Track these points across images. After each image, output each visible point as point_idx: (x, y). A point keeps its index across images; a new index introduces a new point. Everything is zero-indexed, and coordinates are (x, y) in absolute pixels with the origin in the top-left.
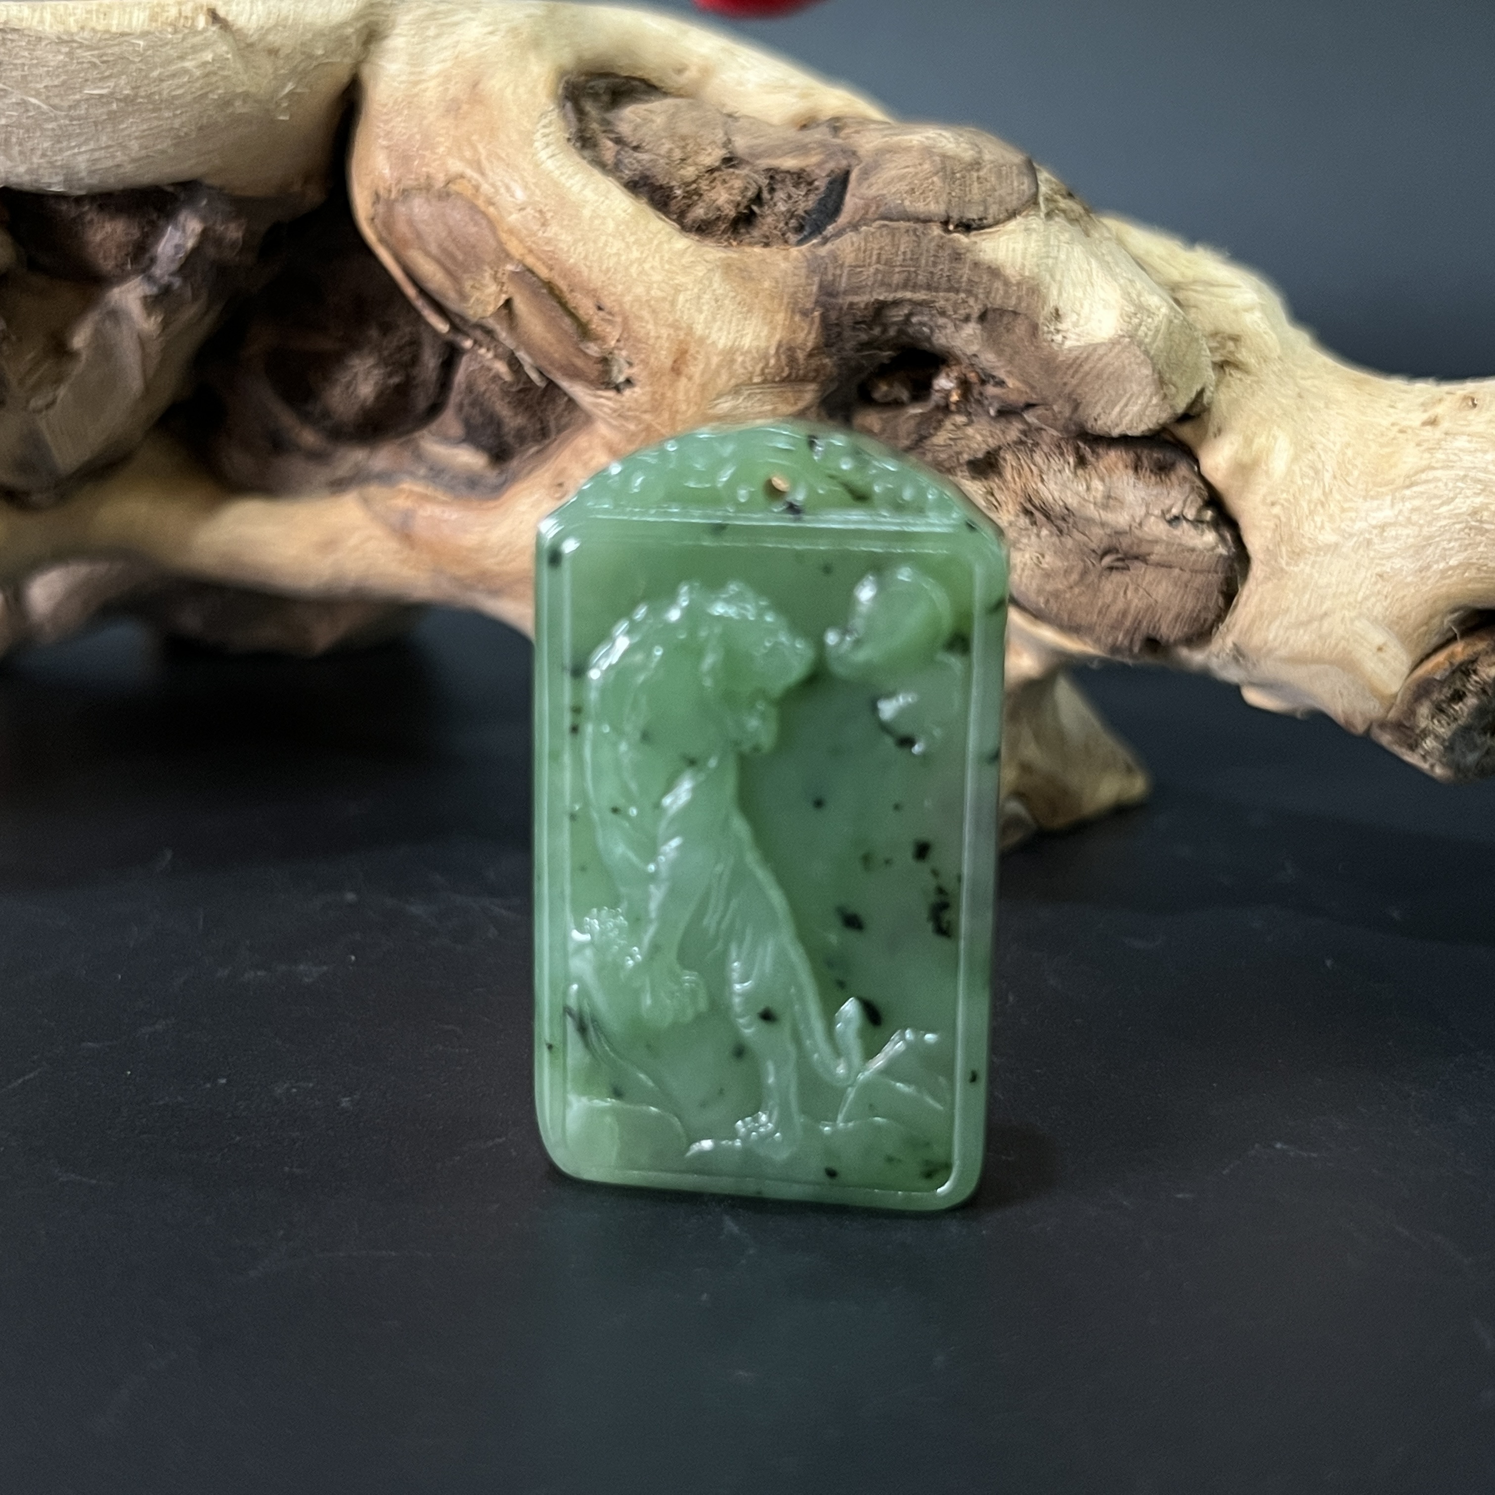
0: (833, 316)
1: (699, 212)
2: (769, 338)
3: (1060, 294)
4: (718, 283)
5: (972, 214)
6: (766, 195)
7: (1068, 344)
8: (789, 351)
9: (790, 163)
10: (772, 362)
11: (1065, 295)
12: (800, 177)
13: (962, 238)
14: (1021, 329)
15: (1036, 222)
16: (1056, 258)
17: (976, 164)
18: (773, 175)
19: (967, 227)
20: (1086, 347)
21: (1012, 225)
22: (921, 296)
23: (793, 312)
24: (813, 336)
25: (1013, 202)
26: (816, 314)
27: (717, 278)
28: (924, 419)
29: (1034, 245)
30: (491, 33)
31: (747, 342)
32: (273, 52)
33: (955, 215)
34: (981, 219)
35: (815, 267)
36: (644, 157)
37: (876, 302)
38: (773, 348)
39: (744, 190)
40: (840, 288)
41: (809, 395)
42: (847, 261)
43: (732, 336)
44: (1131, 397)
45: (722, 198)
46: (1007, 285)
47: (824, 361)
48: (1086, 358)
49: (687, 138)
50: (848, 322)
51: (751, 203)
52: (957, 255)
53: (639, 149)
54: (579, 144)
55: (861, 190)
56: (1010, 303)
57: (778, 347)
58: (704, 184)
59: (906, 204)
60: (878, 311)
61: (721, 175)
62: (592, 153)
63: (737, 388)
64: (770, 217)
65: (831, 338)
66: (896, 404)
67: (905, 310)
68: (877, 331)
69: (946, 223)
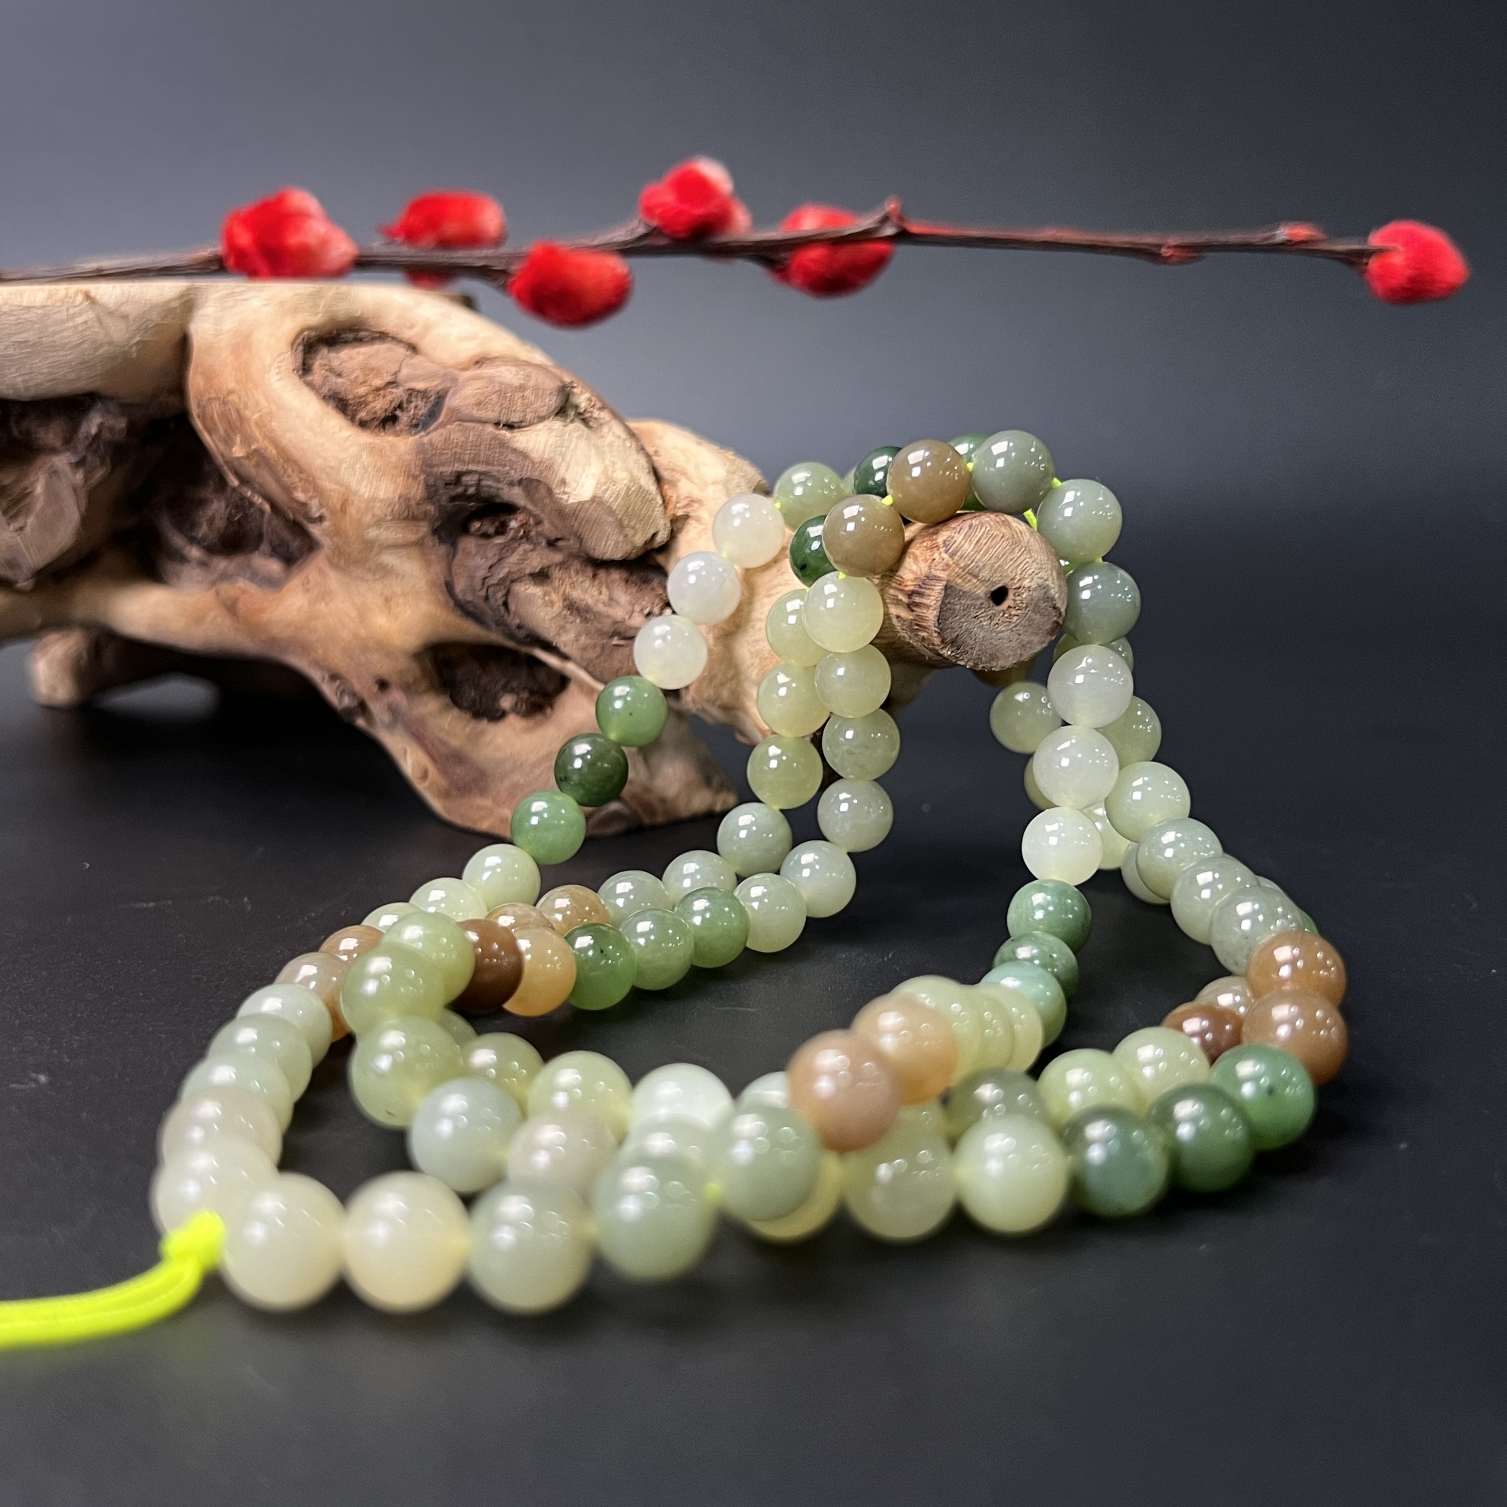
0: (431, 481)
1: (362, 415)
2: (395, 491)
3: (567, 470)
4: (365, 458)
5: (515, 418)
6: (405, 405)
7: (571, 501)
8: (405, 499)
9: (420, 386)
10: (397, 507)
11: (570, 470)
12: (424, 394)
13: (506, 434)
14: (543, 491)
15: (557, 424)
16: (568, 447)
17: (522, 388)
18: (411, 392)
19: (510, 426)
20: (579, 503)
21: (540, 426)
22: (481, 468)
23: (408, 477)
24: (420, 491)
25: (543, 411)
26: (422, 477)
27: (365, 455)
28: (503, 547)
29: (552, 438)
30: (265, 305)
31: (381, 494)
32: (125, 317)
33: (504, 419)
34: (521, 422)
35: (421, 450)
36: (340, 380)
37: (456, 472)
38: (397, 498)
39: (391, 402)
40: (435, 462)
41: (424, 528)
42: (439, 446)
43: (373, 490)
44: (608, 537)
45: (380, 405)
46: (533, 463)
47: (429, 507)
48: (580, 511)
49: (372, 369)
50: (440, 484)
51: (395, 409)
52: (503, 444)
53: (339, 375)
54: (301, 372)
55: (451, 402)
56: (536, 475)
57: (400, 498)
58: (370, 398)
59: (474, 412)
60: (458, 477)
61: (382, 392)
62: (309, 378)
63: (378, 523)
64: (404, 418)
65: (431, 493)
66: (486, 536)
67: (476, 477)
68: (460, 490)
69: (497, 424)
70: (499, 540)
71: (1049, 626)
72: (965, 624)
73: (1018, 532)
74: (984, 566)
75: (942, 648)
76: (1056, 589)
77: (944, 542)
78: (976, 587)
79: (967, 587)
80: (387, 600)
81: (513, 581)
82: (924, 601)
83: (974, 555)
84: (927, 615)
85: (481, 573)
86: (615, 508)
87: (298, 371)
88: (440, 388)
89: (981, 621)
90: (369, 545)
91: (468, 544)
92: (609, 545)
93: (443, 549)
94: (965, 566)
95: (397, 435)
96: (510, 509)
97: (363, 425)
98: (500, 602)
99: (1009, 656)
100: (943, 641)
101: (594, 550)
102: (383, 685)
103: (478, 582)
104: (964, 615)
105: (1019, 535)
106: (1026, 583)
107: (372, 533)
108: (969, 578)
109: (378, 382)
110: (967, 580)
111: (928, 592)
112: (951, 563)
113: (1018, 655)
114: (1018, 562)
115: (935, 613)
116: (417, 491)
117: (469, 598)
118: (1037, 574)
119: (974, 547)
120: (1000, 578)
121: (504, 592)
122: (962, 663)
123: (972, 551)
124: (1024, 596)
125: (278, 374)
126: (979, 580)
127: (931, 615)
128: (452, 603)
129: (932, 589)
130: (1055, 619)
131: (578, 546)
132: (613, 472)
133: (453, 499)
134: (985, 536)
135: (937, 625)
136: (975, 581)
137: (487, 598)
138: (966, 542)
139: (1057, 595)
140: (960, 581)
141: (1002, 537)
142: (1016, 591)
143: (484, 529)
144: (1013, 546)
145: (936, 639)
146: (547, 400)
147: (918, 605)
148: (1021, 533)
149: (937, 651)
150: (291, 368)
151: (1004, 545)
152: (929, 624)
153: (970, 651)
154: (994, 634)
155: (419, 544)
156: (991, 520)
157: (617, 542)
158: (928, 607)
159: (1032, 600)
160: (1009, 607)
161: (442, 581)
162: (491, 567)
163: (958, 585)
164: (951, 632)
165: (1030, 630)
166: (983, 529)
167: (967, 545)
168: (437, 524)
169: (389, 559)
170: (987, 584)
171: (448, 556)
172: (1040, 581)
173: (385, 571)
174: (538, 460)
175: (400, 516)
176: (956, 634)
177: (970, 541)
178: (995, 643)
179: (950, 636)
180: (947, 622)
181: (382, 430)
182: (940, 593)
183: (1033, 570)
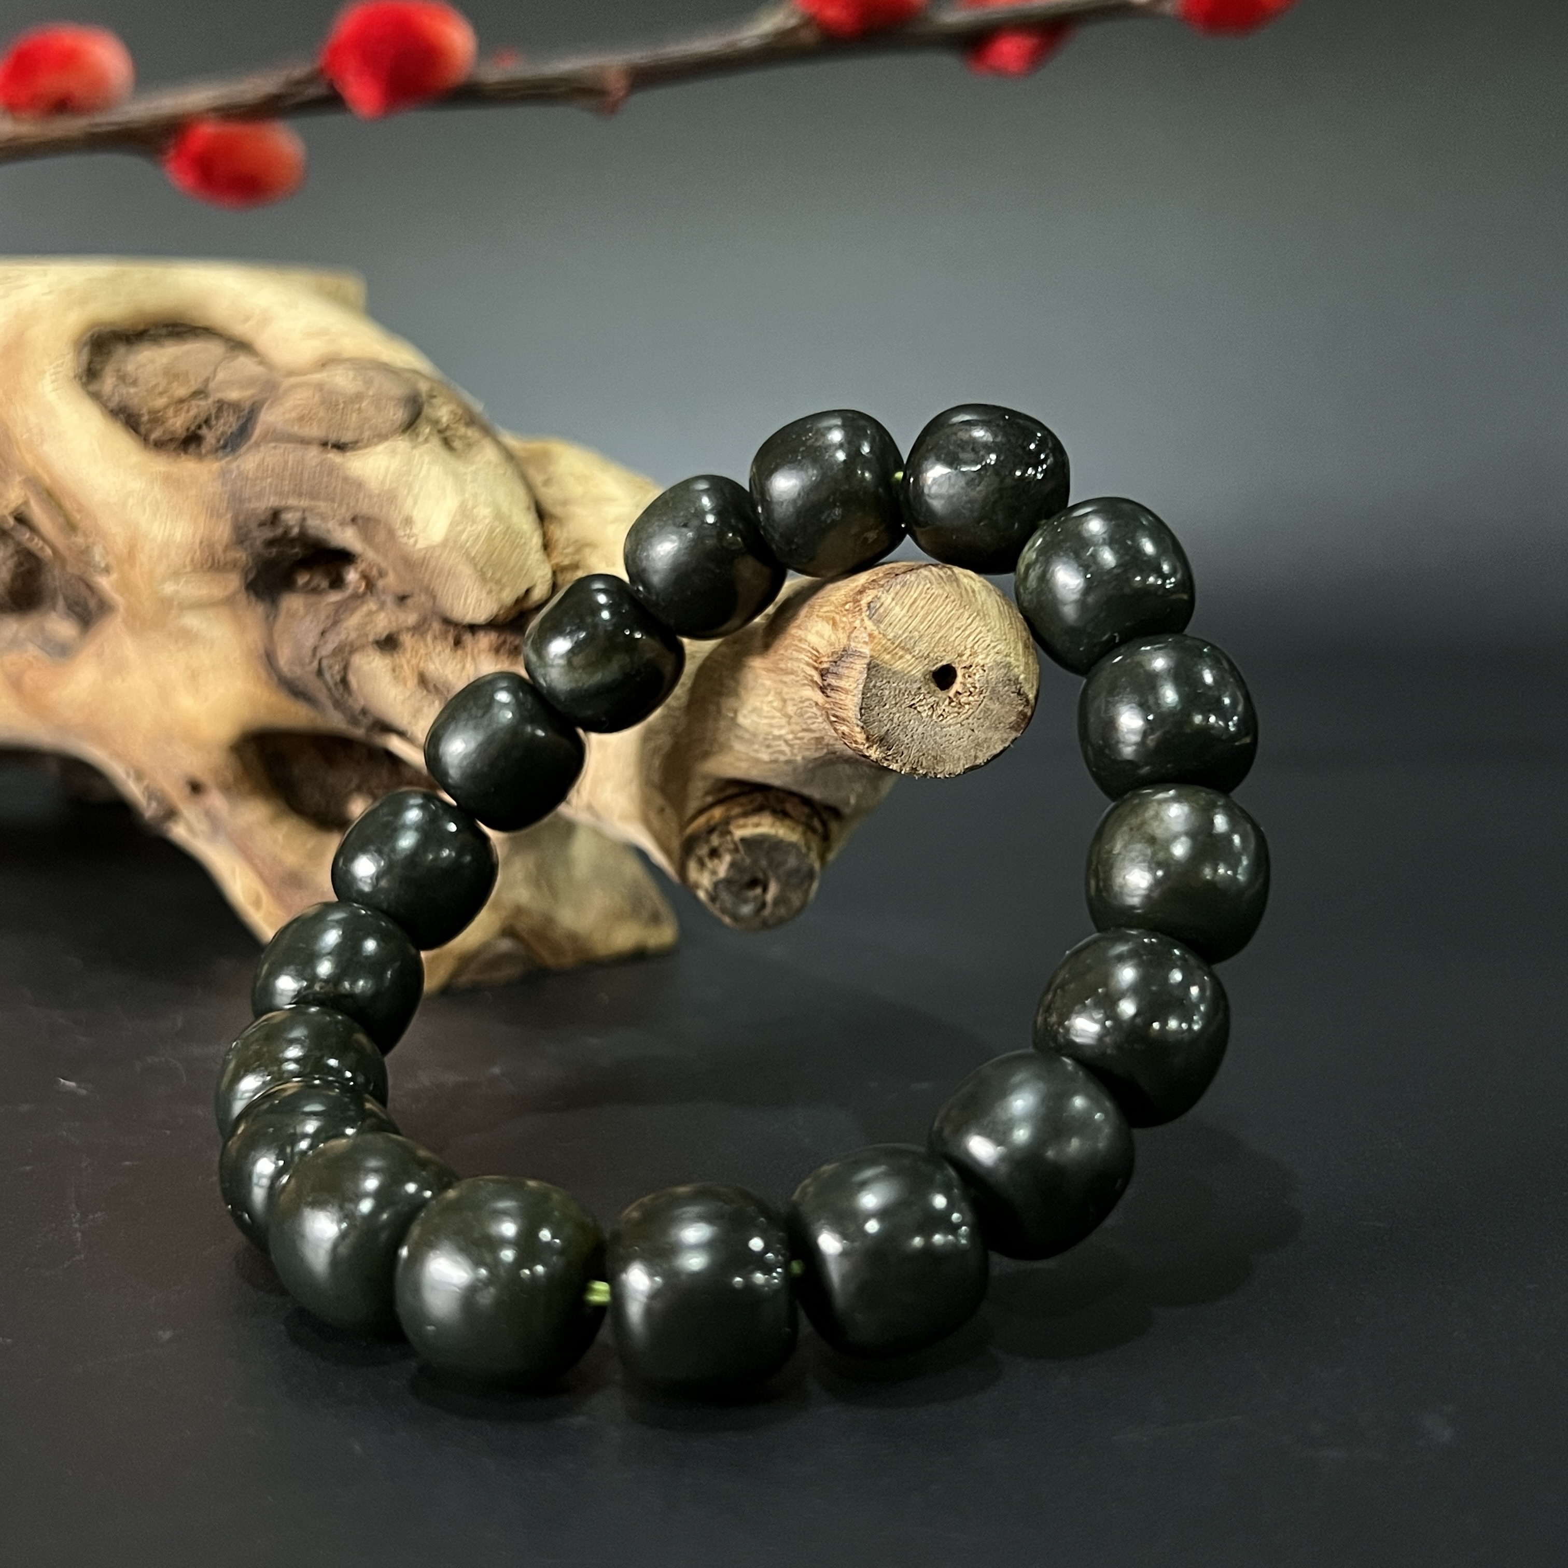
0: (241, 520)
1: (158, 434)
2: (194, 534)
3: (415, 503)
4: (157, 491)
5: (347, 437)
6: (213, 422)
7: (419, 546)
8: (208, 546)
9: (233, 395)
10: (198, 553)
11: (418, 505)
12: (235, 406)
13: (334, 457)
14: (384, 533)
15: (402, 444)
16: (416, 475)
17: (359, 397)
18: (221, 406)
19: (340, 447)
20: (429, 548)
21: (381, 448)
22: (304, 503)
23: (212, 516)
24: (226, 534)
25: (385, 427)
26: (229, 516)
27: (157, 486)
28: (340, 605)
29: (395, 463)
30: (46, 292)
31: (178, 537)
33: (333, 437)
34: (356, 442)
36: (132, 390)
37: (271, 508)
38: (198, 541)
39: (195, 417)
40: (247, 493)
41: (234, 582)
42: (250, 475)
43: (166, 534)
44: (467, 591)
45: (178, 423)
46: (370, 497)
47: (238, 555)
48: (431, 556)
49: (176, 376)
50: (253, 525)
51: (200, 427)
52: (331, 470)
53: (135, 383)
54: (84, 379)
55: (269, 418)
56: (375, 511)
57: (201, 542)
58: (170, 412)
59: (296, 428)
60: (275, 516)
61: (185, 406)
62: (93, 387)
63: (176, 575)
64: (210, 437)
65: (241, 537)
66: (315, 591)
67: (298, 515)
68: (279, 531)
69: (324, 444)
70: (335, 597)
71: (1013, 718)
72: (898, 715)
73: (970, 591)
74: (921, 637)
75: (868, 748)
76: (1022, 668)
77: (869, 604)
78: (910, 666)
79: (898, 666)
80: (194, 676)
81: (353, 651)
82: (842, 683)
83: (907, 622)
84: (847, 702)
85: (310, 641)
86: (473, 555)
87: (81, 378)
88: (256, 398)
89: (919, 712)
90: (166, 604)
91: (293, 602)
92: (470, 604)
93: (260, 609)
94: (895, 636)
95: (200, 457)
96: (345, 557)
97: (159, 446)
98: (338, 678)
99: (959, 759)
100: (868, 739)
101: (452, 611)
102: (196, 788)
103: (307, 651)
104: (896, 704)
105: (971, 594)
106: (979, 659)
107: (169, 588)
108: (901, 653)
109: (181, 391)
110: (897, 657)
111: (846, 672)
112: (876, 633)
113: (972, 758)
114: (967, 632)
115: (858, 699)
116: (223, 531)
117: (298, 671)
118: (994, 647)
119: (908, 612)
120: (944, 653)
121: (342, 664)
122: (894, 766)
123: (904, 616)
124: (977, 677)
125: (53, 382)
126: (914, 656)
127: (850, 703)
128: (276, 679)
129: (852, 668)
130: (1020, 708)
131: (431, 604)
132: (474, 507)
133: (270, 543)
134: (923, 595)
135: (859, 717)
136: (908, 657)
137: (320, 672)
138: (896, 604)
139: (1022, 677)
140: (888, 657)
141: (947, 597)
142: (966, 670)
143: (314, 583)
144: (961, 610)
145: (858, 736)
146: (391, 413)
147: (833, 689)
148: (973, 591)
149: (861, 751)
150: (71, 374)
151: (948, 609)
152: (850, 715)
153: (905, 752)
154: (938, 729)
155: (229, 601)
156: (933, 574)
157: (479, 601)
158: (847, 692)
159: (987, 682)
160: (958, 693)
161: (262, 651)
162: (323, 633)
163: (886, 663)
164: (880, 727)
165: (987, 724)
166: (921, 587)
167: (897, 609)
168: (251, 577)
169: (192, 621)
170: (926, 662)
171: (267, 617)
172: (999, 658)
173: (188, 638)
174: (377, 492)
175: (202, 565)
176: (885, 728)
177: (903, 603)
178: (939, 741)
179: (876, 732)
180: (874, 713)
181: (182, 454)
182: (861, 673)
183: (988, 642)
